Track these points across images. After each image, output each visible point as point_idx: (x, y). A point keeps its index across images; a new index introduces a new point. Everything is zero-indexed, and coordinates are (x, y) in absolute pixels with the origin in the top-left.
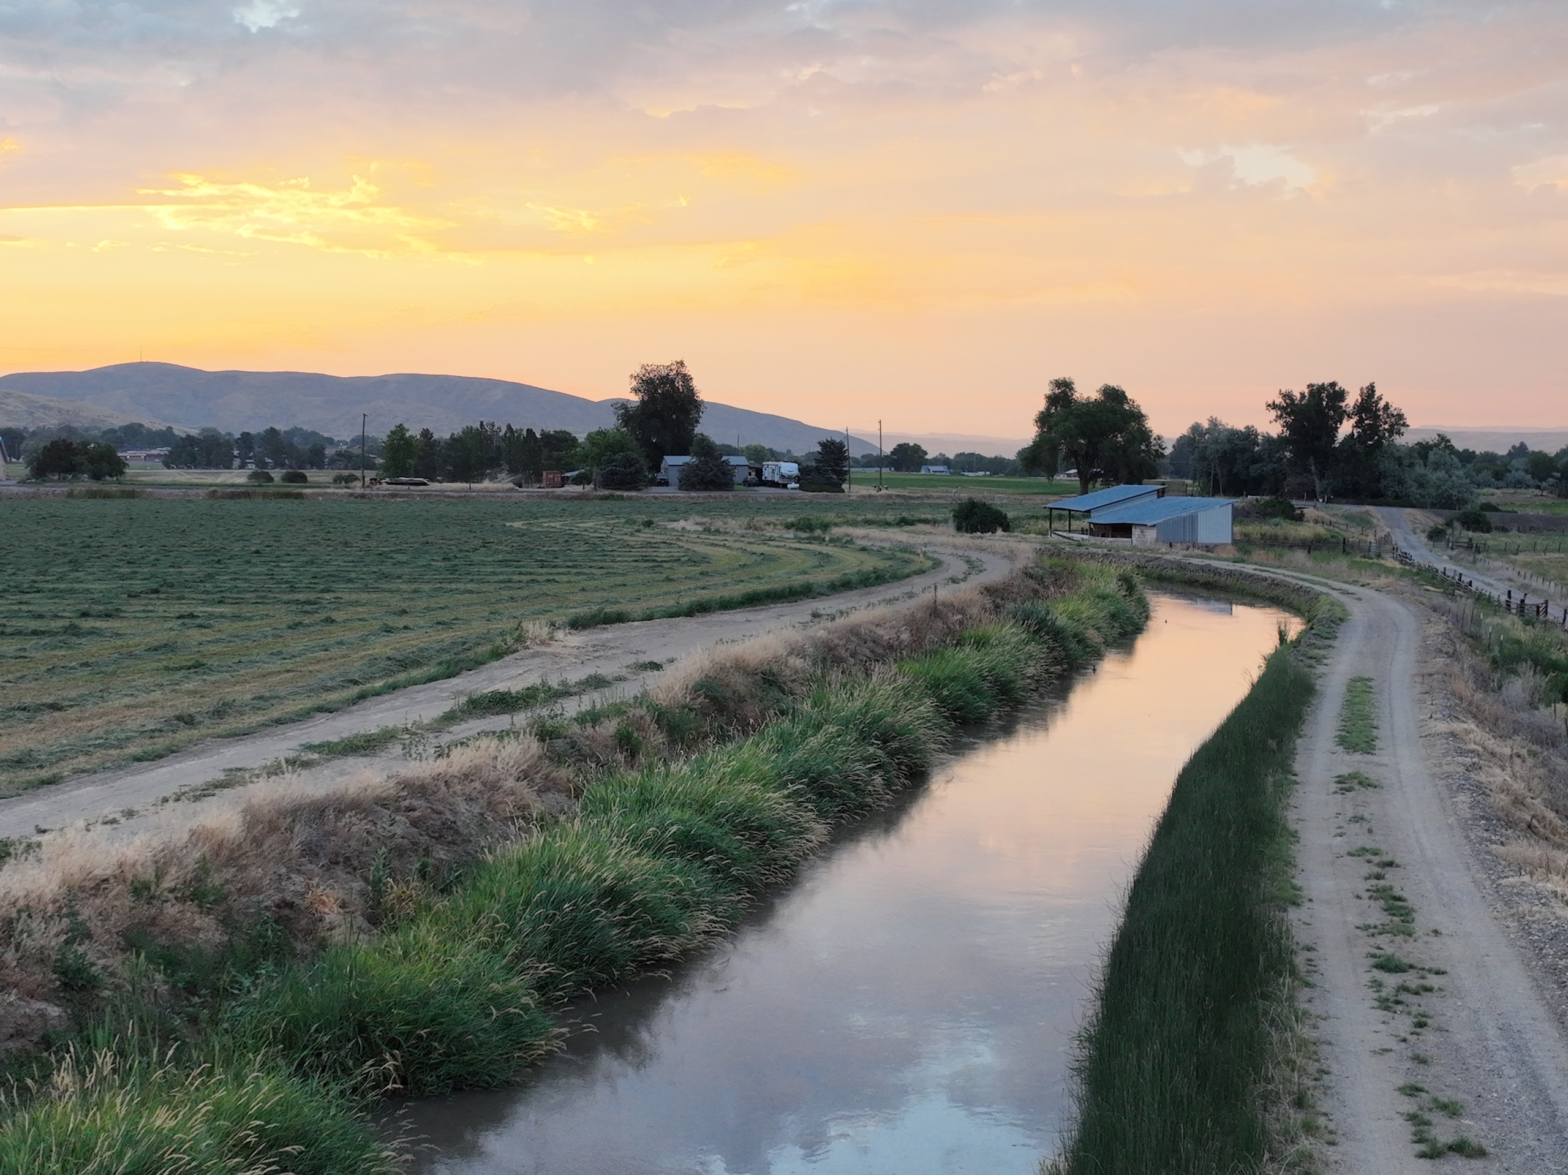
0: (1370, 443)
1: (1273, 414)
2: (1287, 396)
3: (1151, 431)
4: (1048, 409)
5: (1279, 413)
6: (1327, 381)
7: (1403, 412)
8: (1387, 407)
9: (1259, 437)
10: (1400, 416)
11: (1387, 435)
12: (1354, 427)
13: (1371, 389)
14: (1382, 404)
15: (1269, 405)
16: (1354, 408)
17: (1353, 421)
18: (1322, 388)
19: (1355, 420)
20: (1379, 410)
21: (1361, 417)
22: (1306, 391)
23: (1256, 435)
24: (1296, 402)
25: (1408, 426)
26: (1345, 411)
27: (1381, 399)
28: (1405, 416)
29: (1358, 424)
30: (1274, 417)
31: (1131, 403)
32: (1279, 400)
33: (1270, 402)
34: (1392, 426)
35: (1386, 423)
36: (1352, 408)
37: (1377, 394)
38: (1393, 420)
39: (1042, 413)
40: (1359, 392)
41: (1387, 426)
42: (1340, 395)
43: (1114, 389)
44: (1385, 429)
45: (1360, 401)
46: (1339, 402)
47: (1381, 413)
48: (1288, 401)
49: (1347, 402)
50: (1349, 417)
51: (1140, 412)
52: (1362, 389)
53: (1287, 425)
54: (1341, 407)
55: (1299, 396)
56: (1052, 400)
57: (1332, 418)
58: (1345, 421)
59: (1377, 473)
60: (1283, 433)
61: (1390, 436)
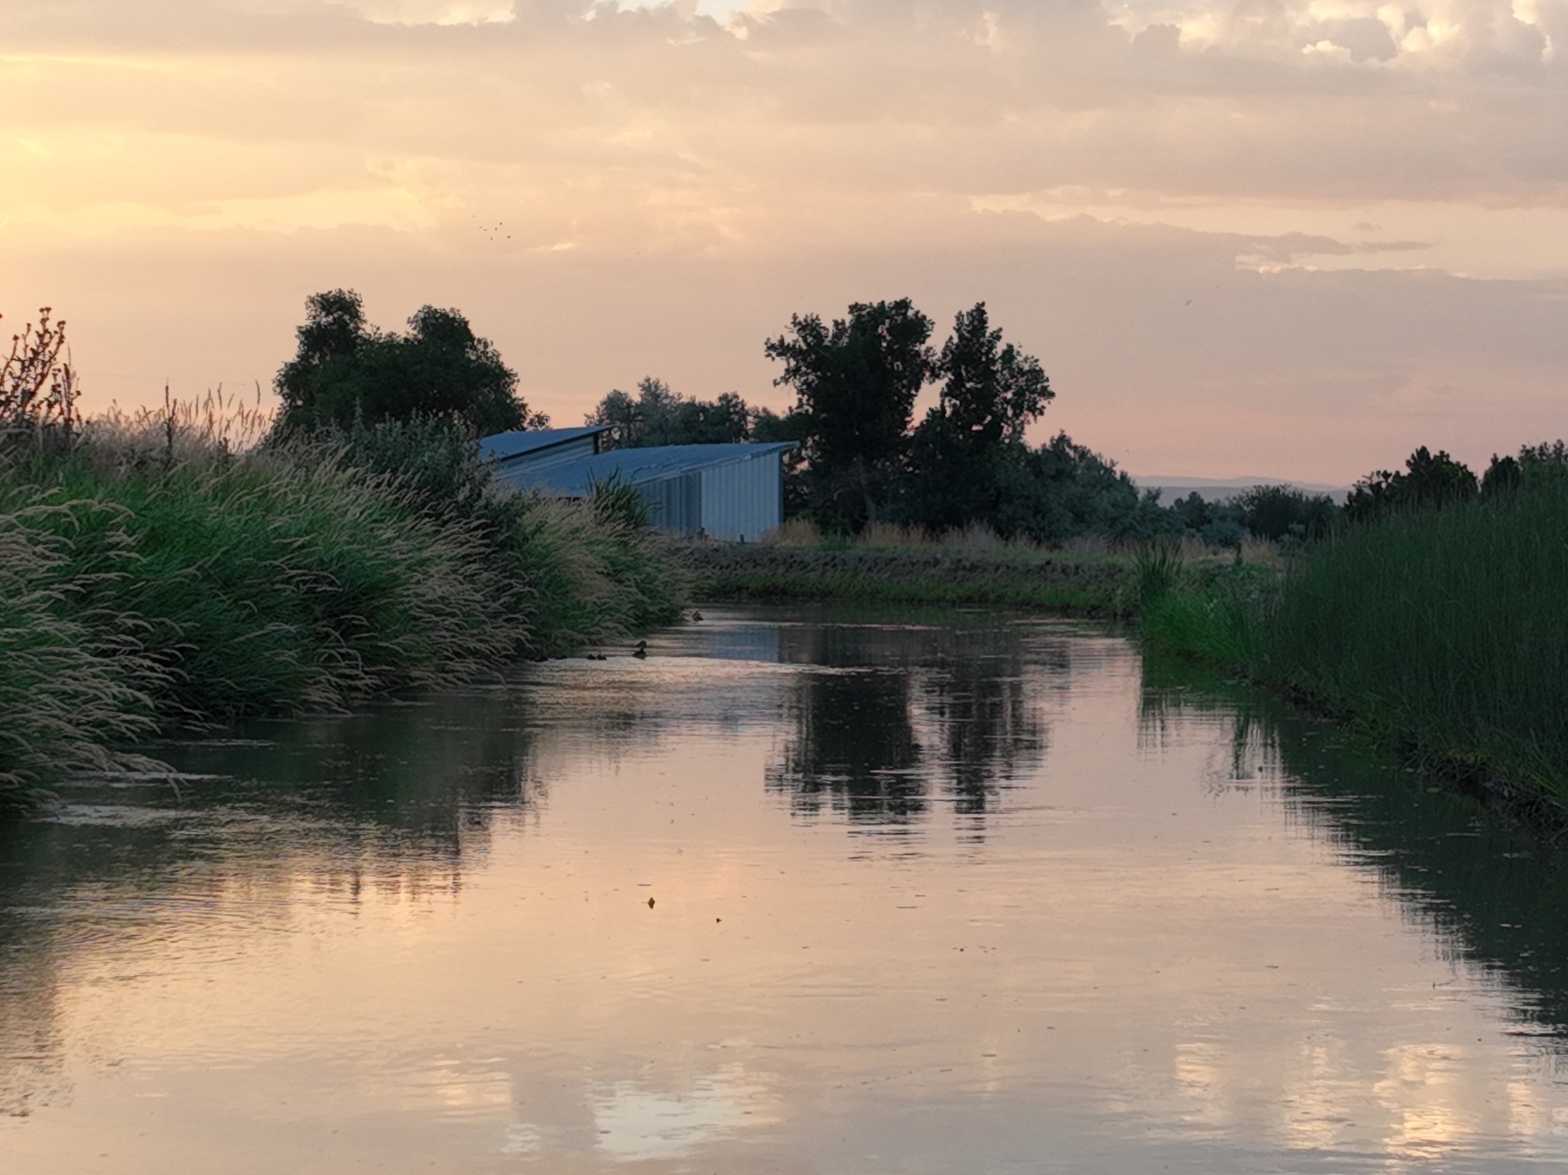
0: (975, 428)
1: (780, 365)
2: (809, 327)
3: (524, 406)
4: (304, 357)
5: (793, 363)
6: (890, 299)
7: (1041, 364)
8: (1009, 354)
9: (750, 418)
10: (1036, 375)
11: (1010, 412)
12: (943, 395)
13: (979, 315)
14: (1000, 347)
15: (772, 347)
16: (945, 355)
17: (941, 384)
18: (880, 312)
19: (946, 380)
20: (993, 362)
21: (957, 375)
22: (848, 319)
23: (743, 414)
24: (827, 342)
25: (1052, 395)
26: (925, 363)
27: (999, 338)
28: (1046, 374)
29: (951, 391)
30: (782, 374)
31: (481, 347)
32: (792, 337)
33: (775, 341)
34: (1019, 393)
35: (1007, 388)
36: (939, 355)
37: (991, 327)
38: (1022, 381)
39: (292, 366)
40: (954, 323)
41: (1009, 395)
42: (918, 328)
43: (444, 315)
44: (1008, 402)
45: (956, 340)
46: (914, 344)
47: (998, 366)
48: (810, 339)
49: (929, 342)
50: (935, 376)
51: (500, 366)
52: (959, 317)
53: (807, 389)
54: (918, 354)
55: (830, 327)
56: (312, 338)
57: (900, 376)
58: (925, 385)
59: (992, 491)
60: (800, 405)
61: (1016, 415)
